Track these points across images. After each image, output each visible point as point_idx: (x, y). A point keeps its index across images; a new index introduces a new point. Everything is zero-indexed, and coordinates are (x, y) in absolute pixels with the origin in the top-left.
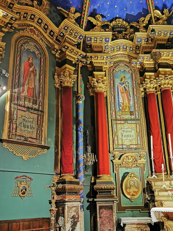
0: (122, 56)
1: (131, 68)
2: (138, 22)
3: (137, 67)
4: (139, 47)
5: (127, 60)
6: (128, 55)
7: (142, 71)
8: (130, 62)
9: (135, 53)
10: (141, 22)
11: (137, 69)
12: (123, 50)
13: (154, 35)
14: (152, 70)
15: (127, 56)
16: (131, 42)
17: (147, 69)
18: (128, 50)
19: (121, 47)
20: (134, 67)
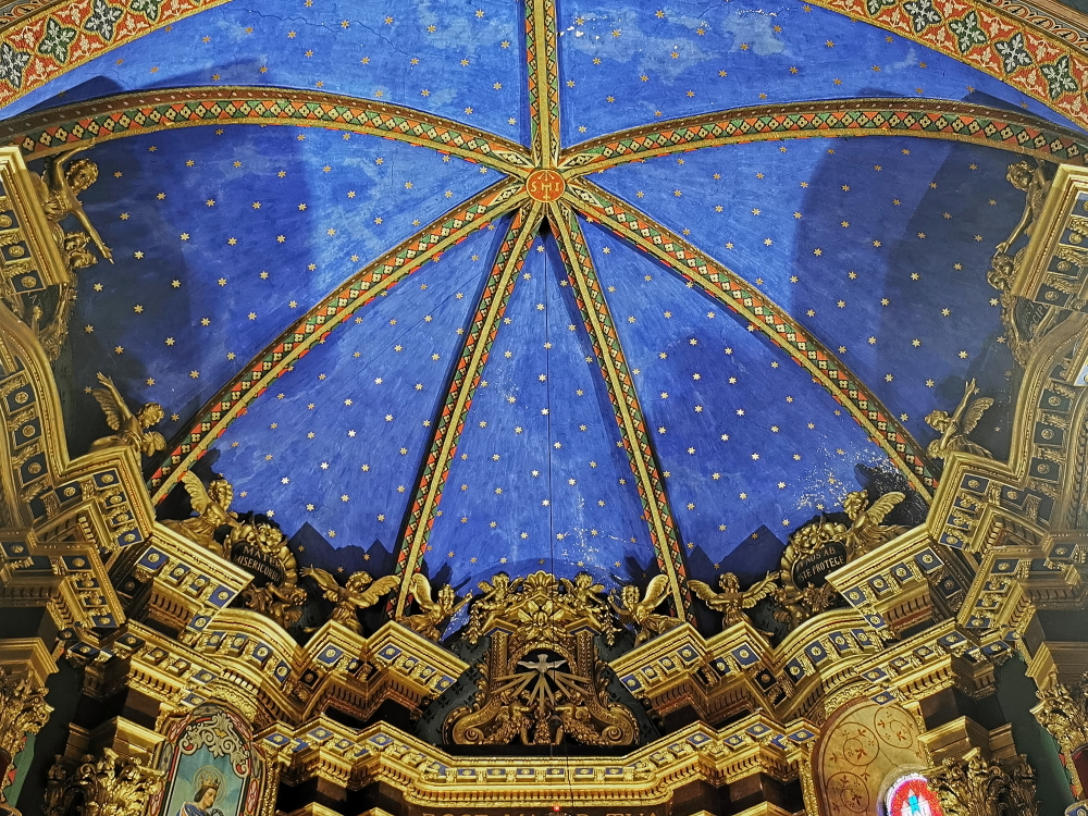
0: (234, 683)
1: (254, 752)
2: (342, 580)
3: (280, 759)
4: (316, 676)
5: (249, 710)
6: (259, 690)
7: (290, 783)
8: (257, 727)
9: (289, 697)
10: (352, 584)
11: (275, 766)
12: (250, 661)
13: (389, 661)
14: (338, 799)
15: (255, 692)
16: (294, 643)
17: (320, 787)
18: (269, 668)
19: (251, 647)
20: (263, 753)
